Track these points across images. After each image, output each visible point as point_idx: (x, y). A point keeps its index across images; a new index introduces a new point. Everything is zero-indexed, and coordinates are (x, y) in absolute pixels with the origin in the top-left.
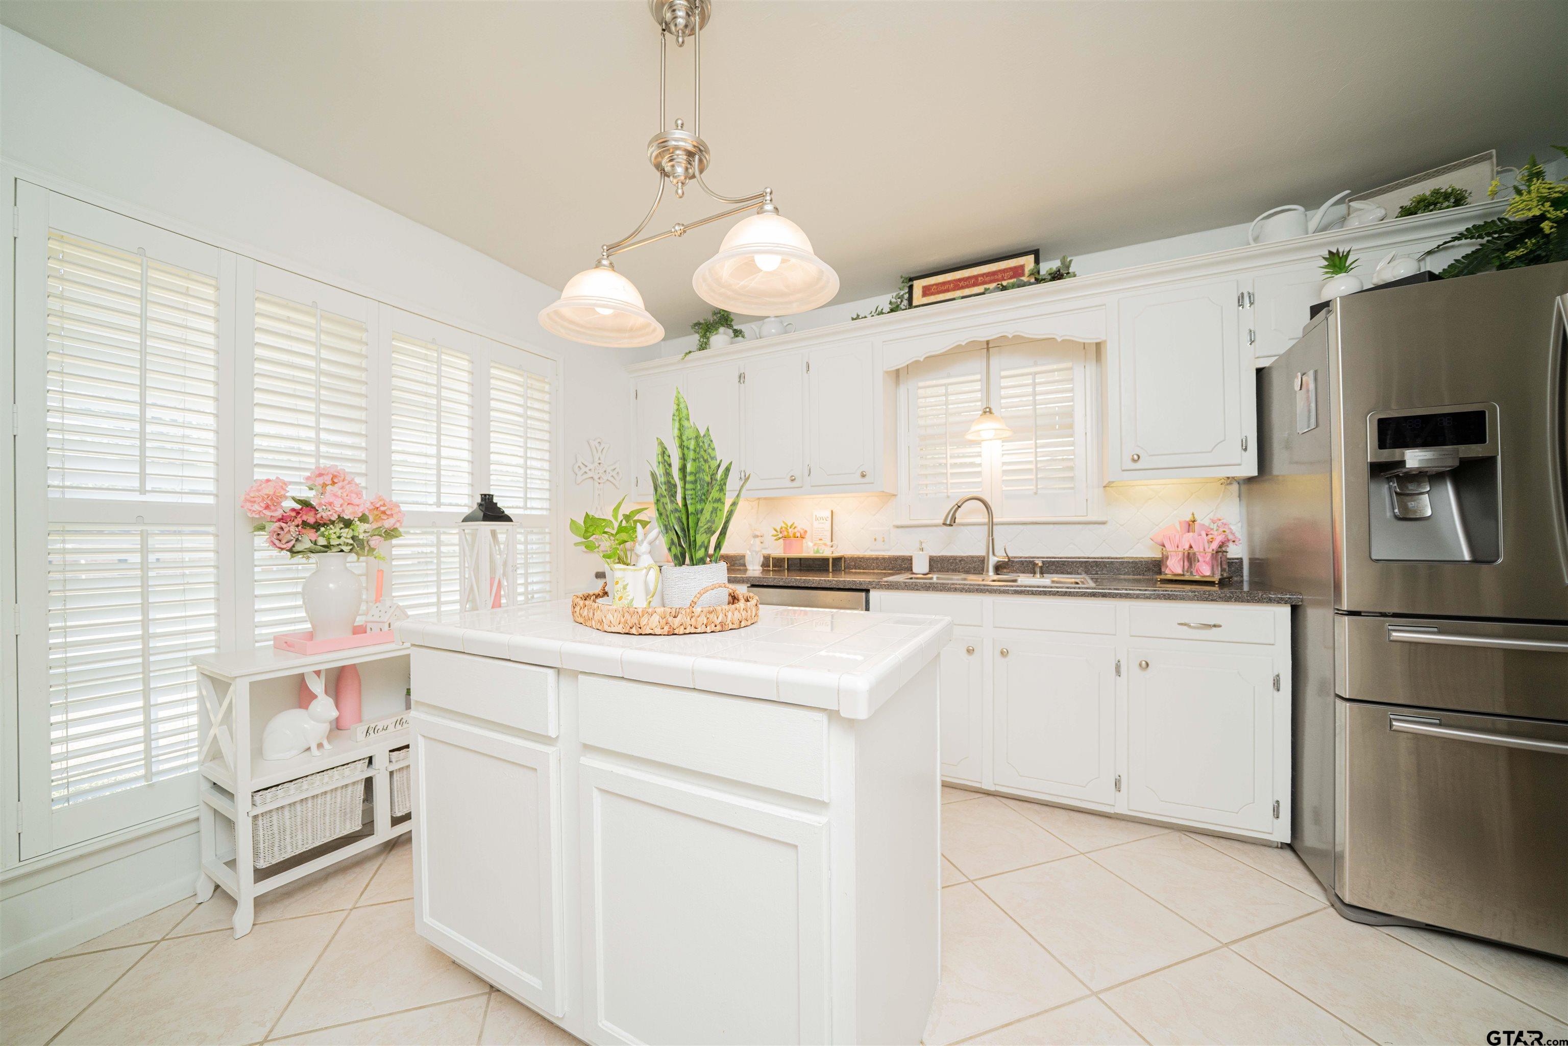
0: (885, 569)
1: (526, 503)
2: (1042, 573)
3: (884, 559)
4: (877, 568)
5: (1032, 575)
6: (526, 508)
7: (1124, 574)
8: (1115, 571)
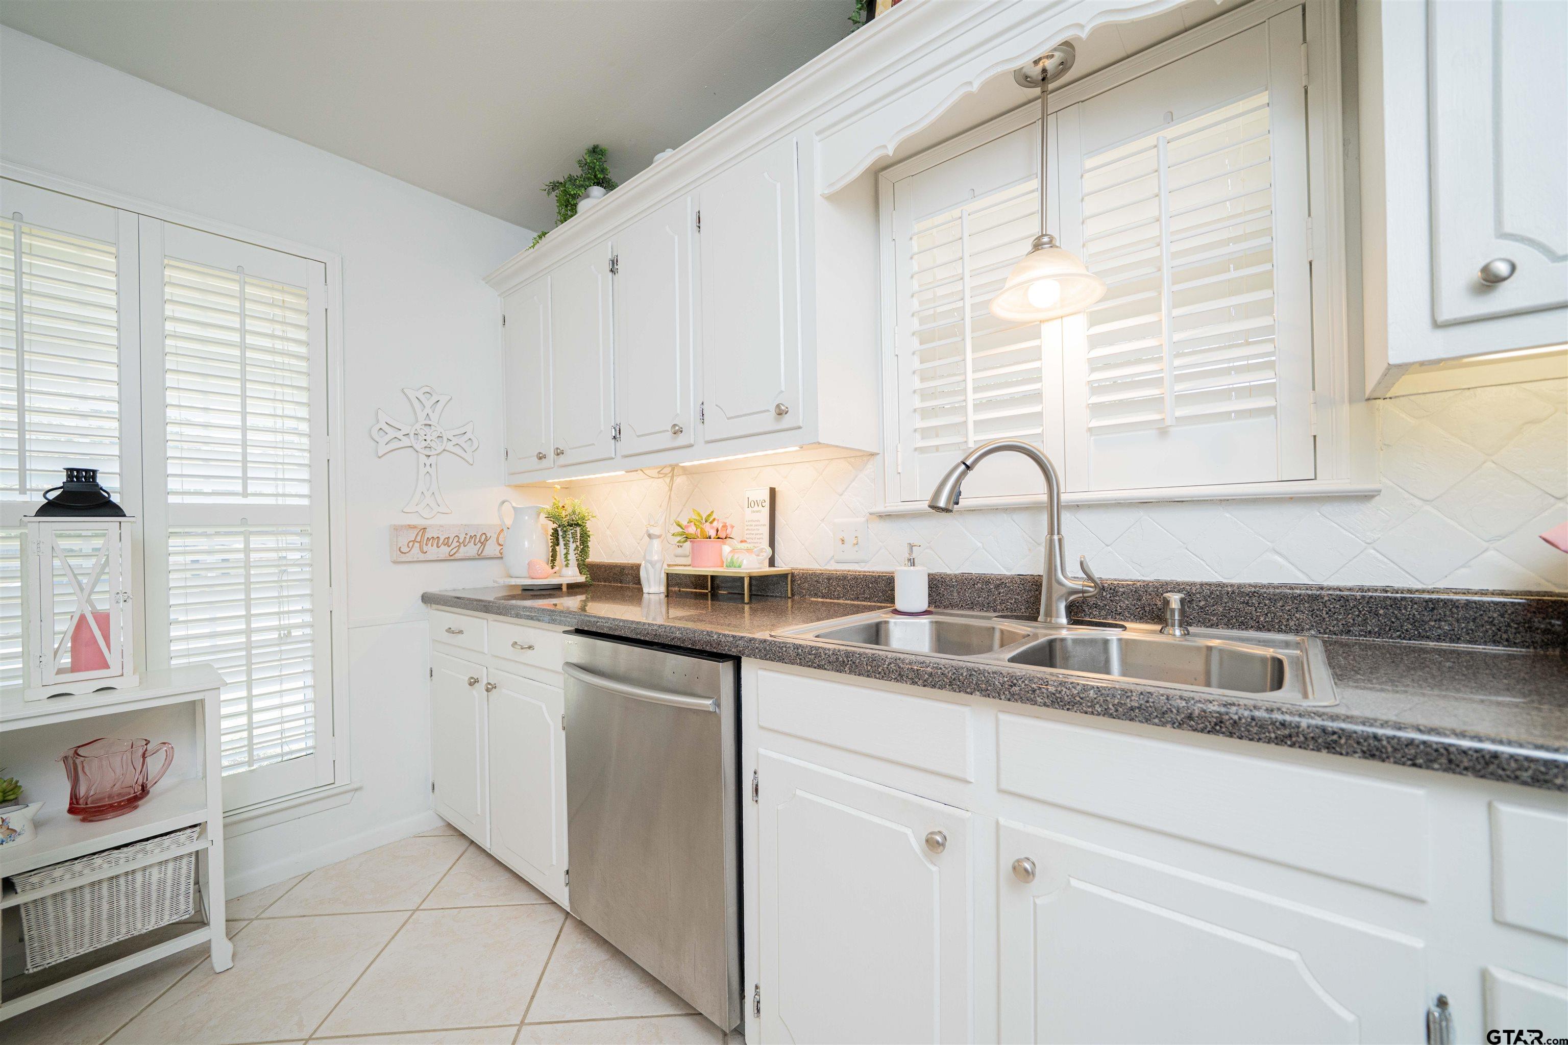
0: (857, 599)
1: (245, 486)
2: (1185, 622)
3: (855, 578)
4: (844, 596)
5: (1158, 627)
6: (245, 494)
7: (1439, 639)
8: (1407, 626)
